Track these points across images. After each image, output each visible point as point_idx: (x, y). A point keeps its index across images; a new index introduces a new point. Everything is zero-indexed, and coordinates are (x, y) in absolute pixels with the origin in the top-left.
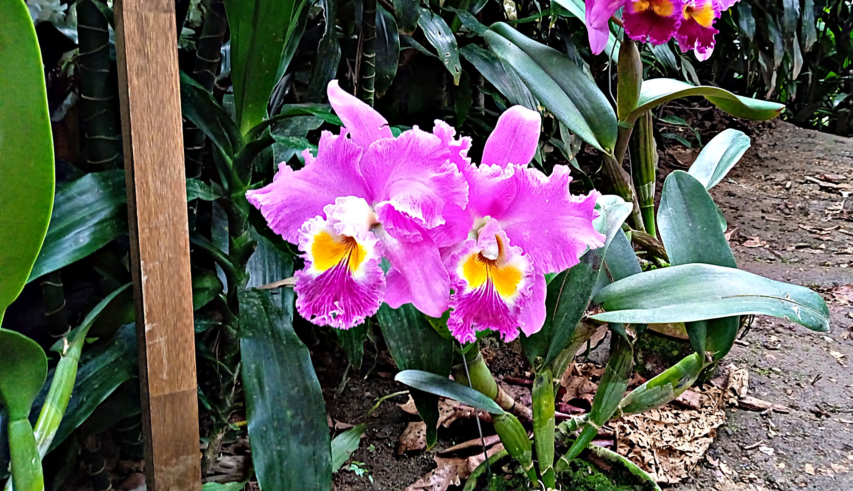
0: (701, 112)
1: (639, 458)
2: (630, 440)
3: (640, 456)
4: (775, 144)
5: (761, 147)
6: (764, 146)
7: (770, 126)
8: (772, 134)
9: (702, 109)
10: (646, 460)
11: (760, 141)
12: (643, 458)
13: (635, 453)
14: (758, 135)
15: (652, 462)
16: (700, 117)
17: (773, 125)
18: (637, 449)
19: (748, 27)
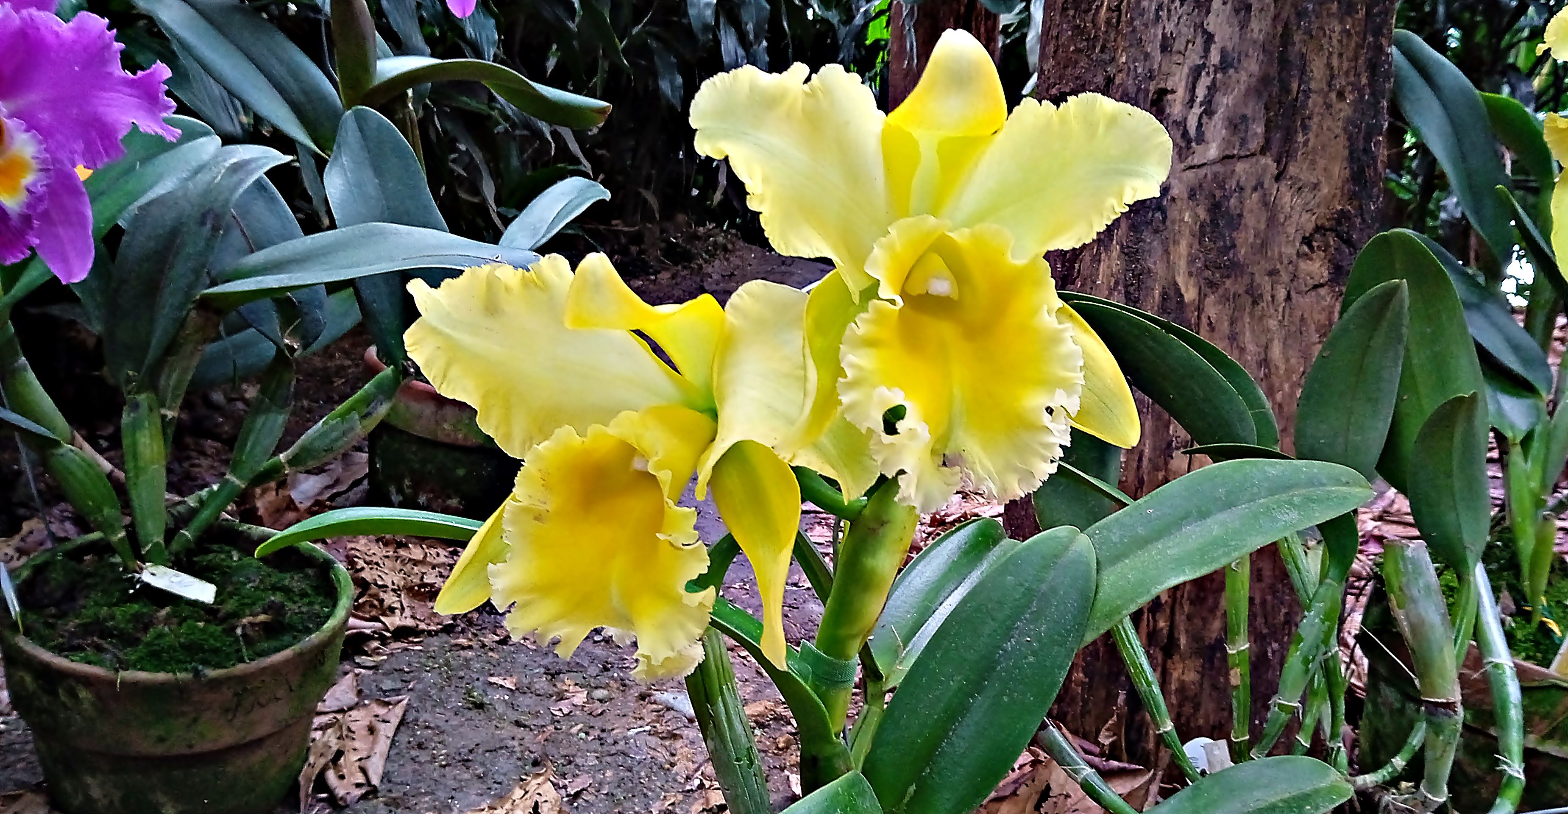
0: (625, 234)
1: (376, 603)
2: (363, 579)
3: (378, 600)
4: (732, 274)
5: (711, 277)
6: (715, 276)
7: (725, 249)
8: (727, 260)
9: (627, 229)
10: (386, 603)
11: (710, 270)
12: (382, 601)
13: (371, 596)
14: (706, 261)
15: (397, 605)
16: (623, 240)
17: (730, 246)
18: (374, 589)
19: (672, 91)
